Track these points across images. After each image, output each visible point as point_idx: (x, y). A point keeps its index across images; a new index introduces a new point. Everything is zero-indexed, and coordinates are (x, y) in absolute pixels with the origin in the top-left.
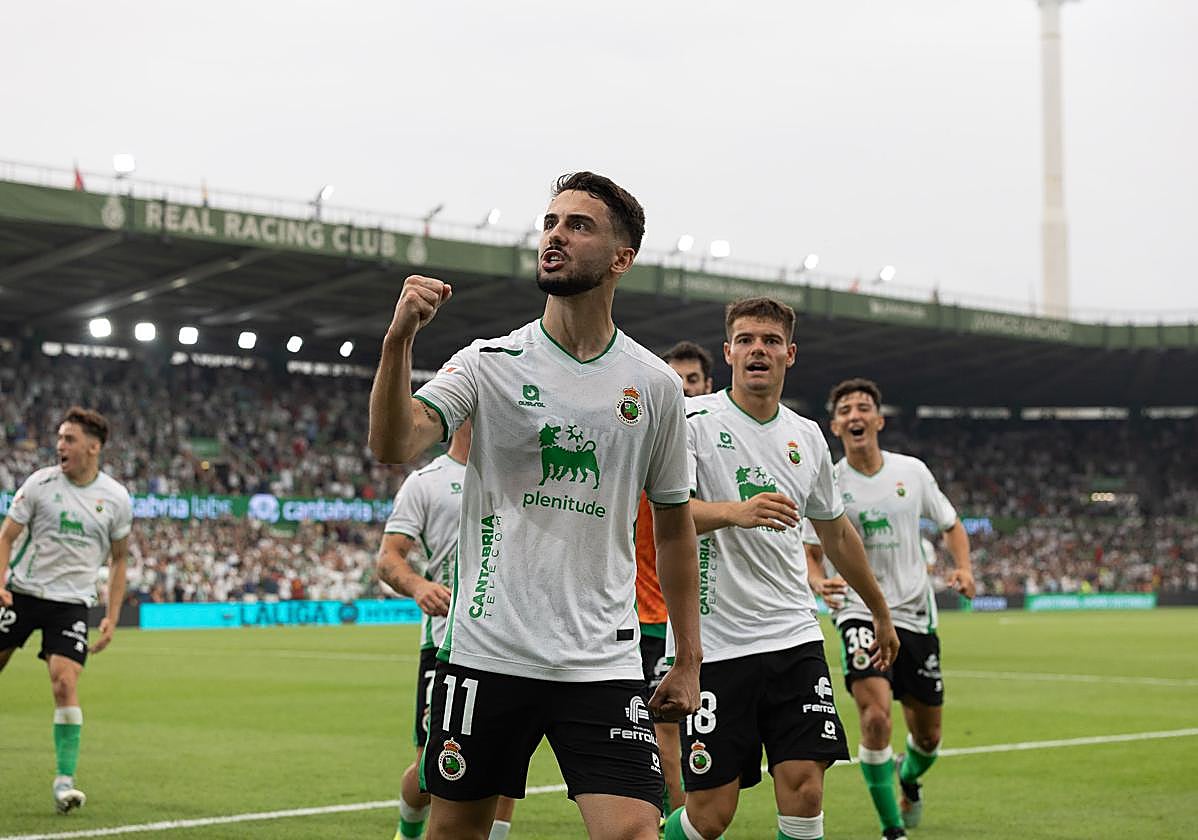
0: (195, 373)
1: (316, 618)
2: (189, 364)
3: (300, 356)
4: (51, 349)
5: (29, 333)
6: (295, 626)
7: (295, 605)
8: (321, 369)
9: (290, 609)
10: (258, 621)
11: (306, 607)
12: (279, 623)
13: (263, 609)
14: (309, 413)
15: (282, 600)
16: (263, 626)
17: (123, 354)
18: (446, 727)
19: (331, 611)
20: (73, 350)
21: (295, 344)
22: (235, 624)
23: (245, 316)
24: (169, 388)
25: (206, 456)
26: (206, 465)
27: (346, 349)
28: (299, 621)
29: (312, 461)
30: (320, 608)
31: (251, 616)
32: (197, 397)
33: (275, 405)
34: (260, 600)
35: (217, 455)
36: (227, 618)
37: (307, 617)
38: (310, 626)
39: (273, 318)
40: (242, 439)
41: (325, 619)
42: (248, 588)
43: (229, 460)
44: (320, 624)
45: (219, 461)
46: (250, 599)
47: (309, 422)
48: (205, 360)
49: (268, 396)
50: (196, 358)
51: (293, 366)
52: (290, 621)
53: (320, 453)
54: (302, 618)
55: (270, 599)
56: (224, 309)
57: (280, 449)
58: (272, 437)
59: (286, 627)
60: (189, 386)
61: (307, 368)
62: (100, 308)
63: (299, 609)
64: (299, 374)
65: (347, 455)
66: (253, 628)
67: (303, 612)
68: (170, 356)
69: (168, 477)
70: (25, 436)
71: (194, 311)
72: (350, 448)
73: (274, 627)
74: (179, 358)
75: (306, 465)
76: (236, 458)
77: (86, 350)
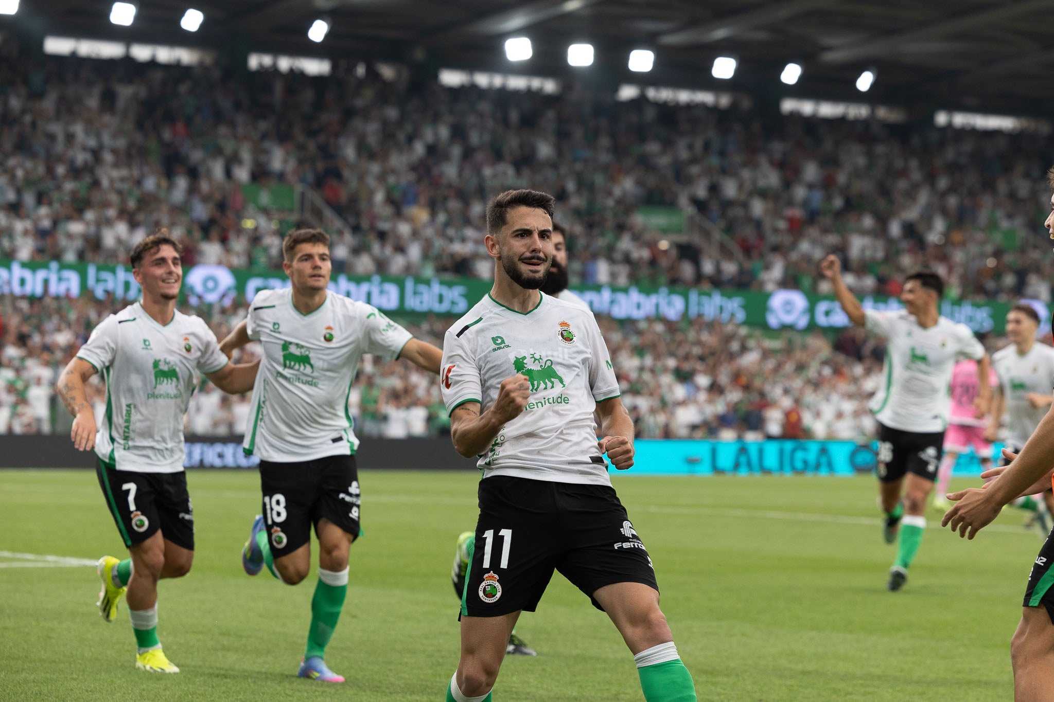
0: (650, 114)
1: (818, 466)
2: (640, 102)
3: (800, 91)
4: (451, 78)
5: (419, 54)
6: (788, 474)
7: (789, 445)
8: (828, 110)
9: (781, 452)
10: (737, 466)
11: (805, 449)
12: (766, 471)
13: (743, 450)
14: (811, 171)
15: (770, 438)
16: (743, 473)
17: (549, 86)
18: (486, 564)
19: (840, 455)
20: (482, 80)
21: (791, 74)
22: (704, 470)
23: (720, 33)
24: (613, 136)
25: (665, 232)
26: (664, 245)
27: (865, 81)
28: (794, 469)
29: (814, 242)
30: (824, 451)
31: (726, 458)
32: (653, 147)
33: (763, 161)
34: (740, 438)
35: (679, 231)
36: (692, 461)
37: (805, 462)
38: (809, 476)
39: (761, 36)
40: (714, 207)
41: (830, 466)
42: (723, 421)
43: (696, 239)
44: (824, 473)
45: (683, 239)
46: (728, 435)
47: (811, 187)
48: (665, 95)
49: (752, 150)
50: (652, 93)
51: (788, 105)
52: (781, 467)
53: (826, 231)
54: (799, 465)
55: (751, 437)
56: (692, 23)
57: (768, 224)
58: (758, 207)
59: (776, 477)
60: (641, 134)
61: (807, 108)
62: (517, 21)
63: (793, 451)
64: (795, 116)
65: (863, 232)
66: (729, 477)
67: (799, 455)
68: (616, 90)
69: (611, 260)
70: (415, 200)
71: (649, 26)
72: (868, 222)
73: (758, 475)
74: (628, 92)
75: (805, 246)
76: (706, 234)
77: (497, 81)
